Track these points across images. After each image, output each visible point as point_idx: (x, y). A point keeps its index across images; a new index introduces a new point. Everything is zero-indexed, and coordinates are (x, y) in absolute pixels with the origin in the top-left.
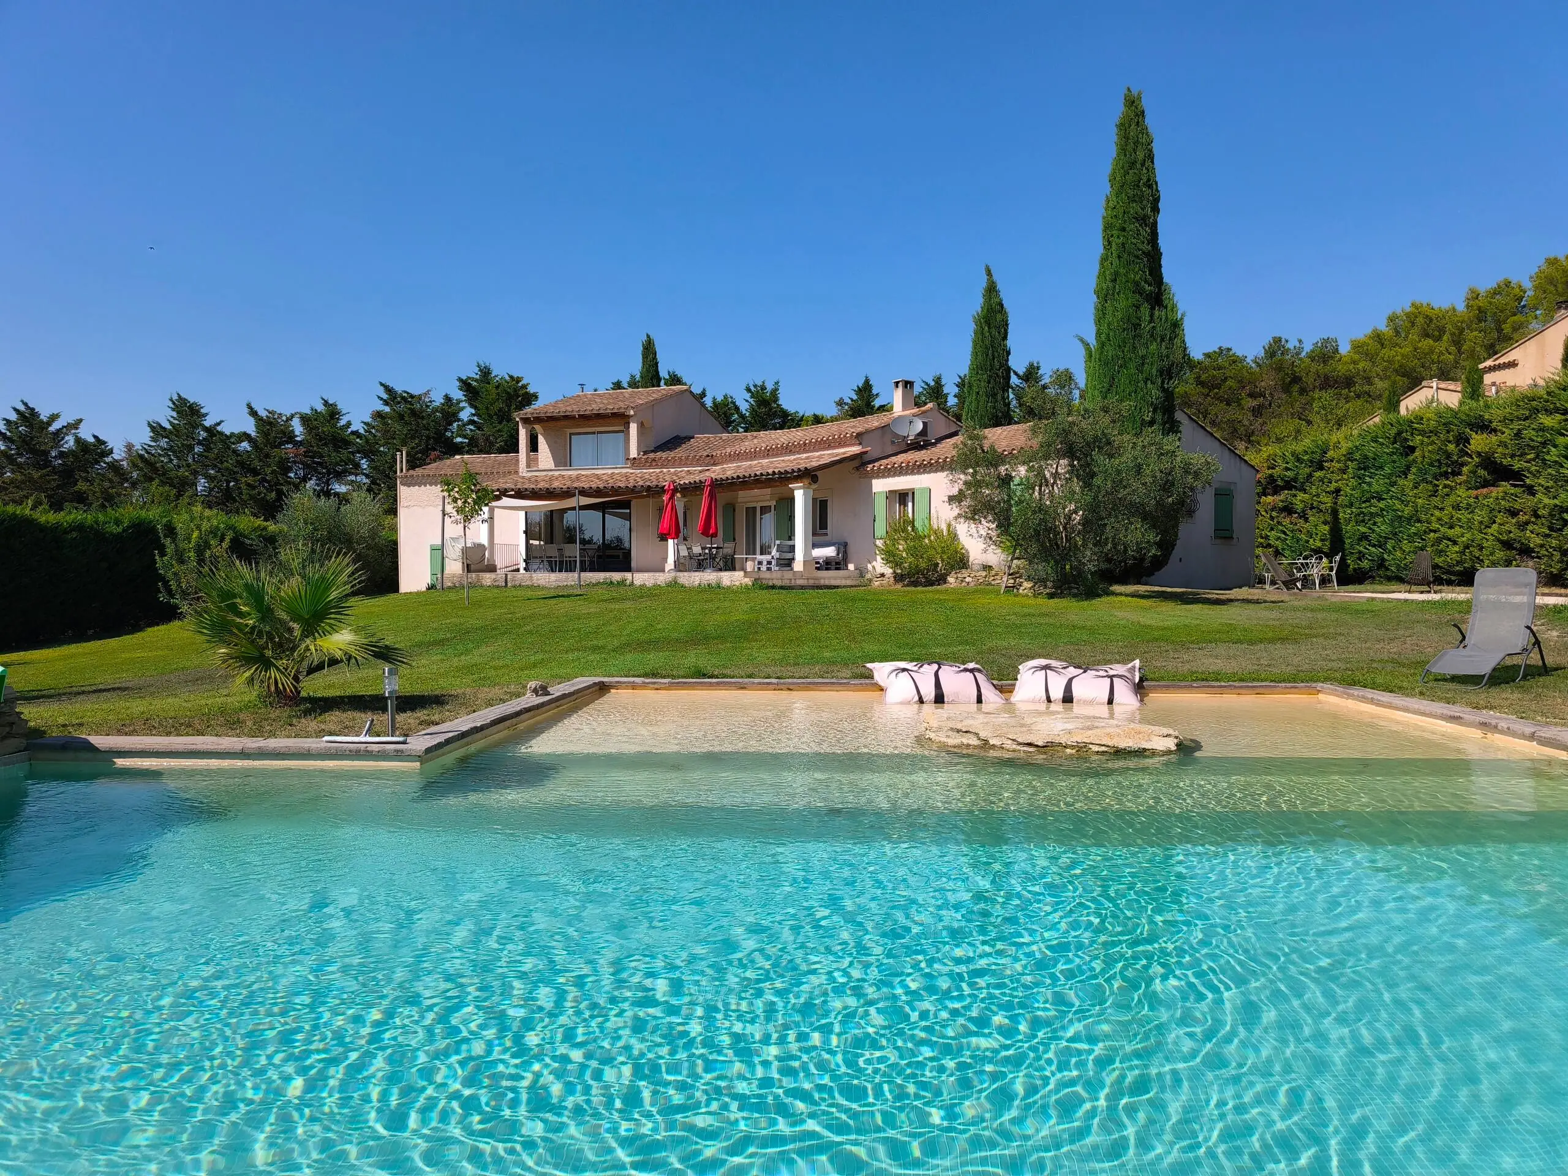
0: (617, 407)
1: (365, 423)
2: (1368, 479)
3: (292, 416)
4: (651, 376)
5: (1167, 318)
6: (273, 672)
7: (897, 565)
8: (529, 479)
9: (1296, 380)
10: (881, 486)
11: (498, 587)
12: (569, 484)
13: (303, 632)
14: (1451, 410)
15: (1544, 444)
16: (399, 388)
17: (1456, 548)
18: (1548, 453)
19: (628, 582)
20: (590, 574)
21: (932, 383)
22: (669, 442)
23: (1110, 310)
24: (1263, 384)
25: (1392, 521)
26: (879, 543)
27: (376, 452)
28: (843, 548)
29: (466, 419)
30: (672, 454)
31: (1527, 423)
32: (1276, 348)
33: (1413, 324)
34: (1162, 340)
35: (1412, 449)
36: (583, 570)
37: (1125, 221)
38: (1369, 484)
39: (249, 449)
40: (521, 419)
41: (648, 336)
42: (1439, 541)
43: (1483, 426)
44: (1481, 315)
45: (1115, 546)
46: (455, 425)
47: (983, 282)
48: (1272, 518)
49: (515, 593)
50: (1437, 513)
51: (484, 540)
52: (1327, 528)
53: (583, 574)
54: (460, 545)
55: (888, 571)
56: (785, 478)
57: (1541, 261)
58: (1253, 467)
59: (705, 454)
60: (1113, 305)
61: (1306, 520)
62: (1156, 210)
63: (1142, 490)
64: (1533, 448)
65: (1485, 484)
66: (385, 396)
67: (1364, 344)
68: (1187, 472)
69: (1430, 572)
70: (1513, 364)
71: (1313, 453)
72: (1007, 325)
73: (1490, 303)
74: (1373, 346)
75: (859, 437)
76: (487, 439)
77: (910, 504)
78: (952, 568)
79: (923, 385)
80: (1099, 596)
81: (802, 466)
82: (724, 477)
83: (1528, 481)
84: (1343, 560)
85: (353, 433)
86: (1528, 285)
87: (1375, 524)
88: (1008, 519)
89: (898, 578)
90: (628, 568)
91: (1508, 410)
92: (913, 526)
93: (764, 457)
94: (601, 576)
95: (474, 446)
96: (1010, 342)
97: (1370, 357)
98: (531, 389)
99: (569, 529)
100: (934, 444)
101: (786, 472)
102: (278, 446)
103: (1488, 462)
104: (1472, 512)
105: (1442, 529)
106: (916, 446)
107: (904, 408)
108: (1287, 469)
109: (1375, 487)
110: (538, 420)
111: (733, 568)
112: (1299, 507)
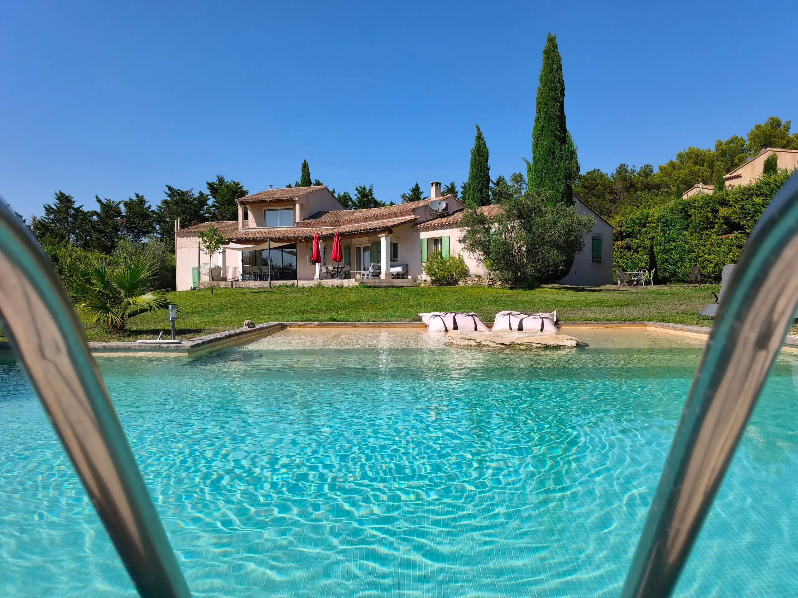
0: (289, 196)
1: (158, 206)
2: (668, 232)
3: (120, 203)
4: (306, 181)
5: (568, 150)
6: (110, 314)
7: (433, 275)
8: (244, 233)
9: (632, 185)
10: (425, 236)
11: (228, 288)
12: (264, 235)
13: (126, 294)
14: (709, 195)
15: (755, 212)
16: (176, 188)
17: (712, 265)
18: (757, 216)
19: (295, 285)
20: (276, 281)
21: (450, 187)
22: (316, 214)
23: (540, 145)
24: (616, 187)
25: (680, 252)
26: (424, 264)
27: (164, 221)
28: (406, 267)
29: (211, 204)
30: (318, 220)
31: (746, 202)
32: (622, 169)
33: (690, 158)
34: (566, 160)
35: (690, 216)
36: (272, 279)
37: (547, 100)
38: (669, 234)
39: (97, 219)
40: (240, 202)
41: (305, 161)
42: (703, 262)
43: (725, 203)
44: (723, 153)
45: (543, 262)
46: (205, 207)
47: (475, 134)
48: (621, 252)
49: (237, 291)
50: (702, 248)
51: (220, 264)
52: (648, 256)
53: (272, 282)
54: (208, 267)
55: (429, 279)
56: (375, 232)
57: (753, 127)
58: (611, 226)
59: (335, 220)
60: (541, 143)
61: (638, 253)
62: (563, 95)
63: (557, 234)
64: (750, 214)
65: (726, 233)
66: (169, 192)
67: (666, 168)
68: (579, 225)
69: (699, 277)
70: (739, 176)
71: (641, 219)
72: (488, 155)
73: (728, 147)
74: (670, 169)
75: (414, 211)
76: (222, 214)
77: (439, 245)
78: (461, 277)
79: (445, 187)
80: (535, 288)
81: (384, 226)
82: (344, 231)
83: (747, 231)
84: (656, 272)
85: (152, 211)
86: (746, 138)
87: (672, 254)
88: (489, 249)
89: (433, 282)
90: (295, 279)
91: (738, 195)
92: (441, 256)
93: (365, 221)
94: (281, 282)
95: (214, 218)
96: (489, 164)
97: (668, 174)
98: (245, 189)
99: (264, 260)
100: (451, 215)
101: (377, 228)
102: (113, 218)
103: (727, 221)
104: (720, 247)
105: (705, 256)
106: (442, 216)
107: (436, 196)
108: (628, 227)
109: (672, 235)
110: (248, 203)
111: (349, 277)
112: (634, 246)
